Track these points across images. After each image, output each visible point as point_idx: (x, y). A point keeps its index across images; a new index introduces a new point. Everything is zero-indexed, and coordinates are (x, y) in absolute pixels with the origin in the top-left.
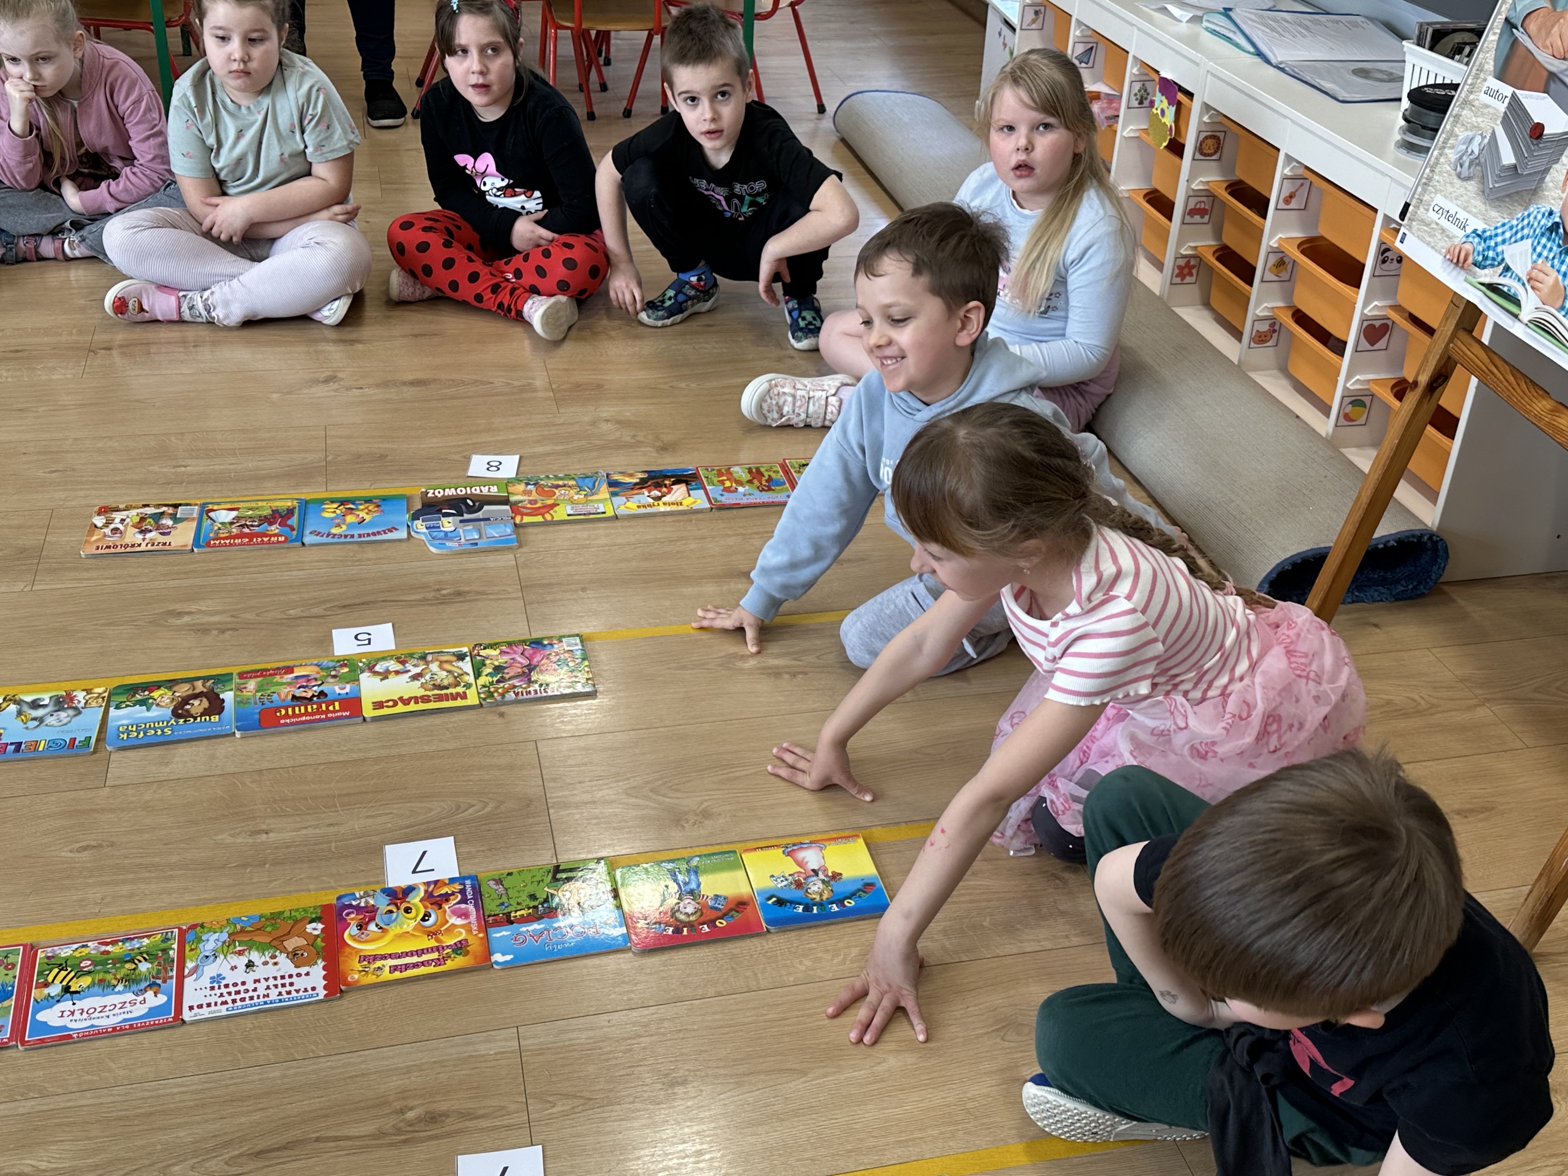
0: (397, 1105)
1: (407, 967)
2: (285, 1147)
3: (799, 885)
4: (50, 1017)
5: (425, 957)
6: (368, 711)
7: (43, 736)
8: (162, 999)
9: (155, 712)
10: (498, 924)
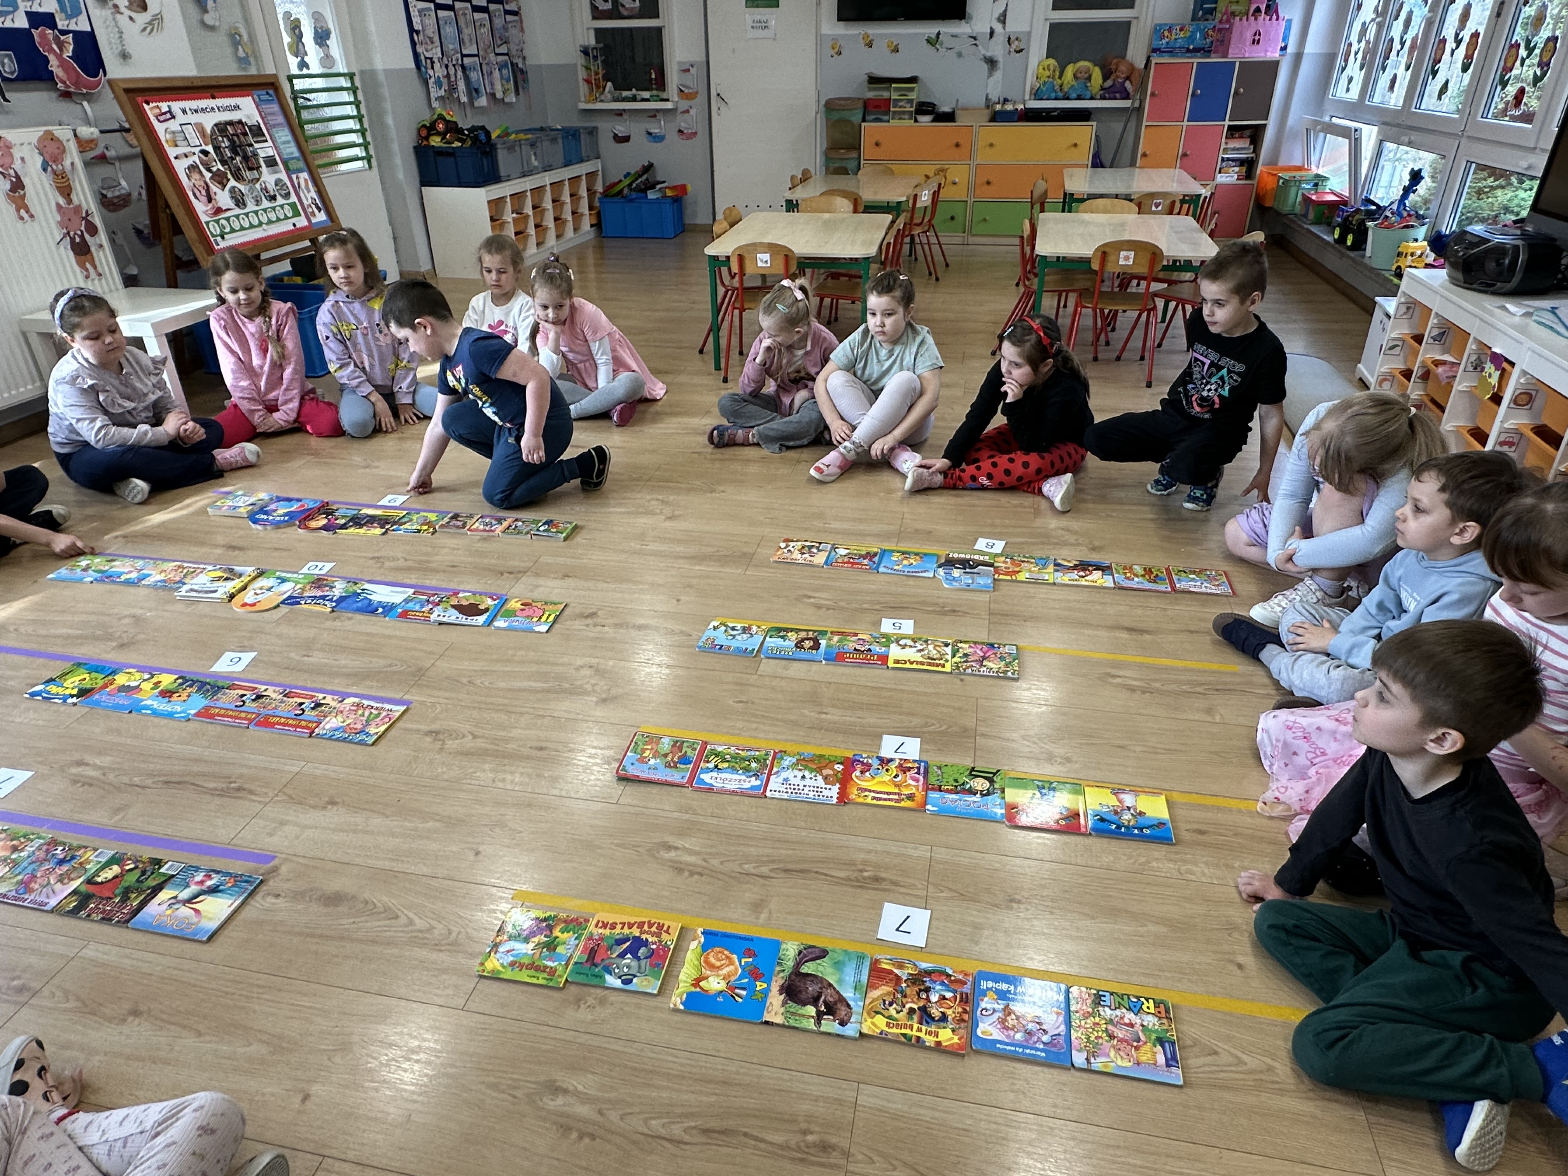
0: (860, 867)
1: (880, 799)
2: (801, 871)
3: (1116, 813)
4: (706, 777)
5: (891, 797)
6: (891, 664)
7: (734, 644)
8: (758, 783)
9: (787, 643)
10: (933, 790)
